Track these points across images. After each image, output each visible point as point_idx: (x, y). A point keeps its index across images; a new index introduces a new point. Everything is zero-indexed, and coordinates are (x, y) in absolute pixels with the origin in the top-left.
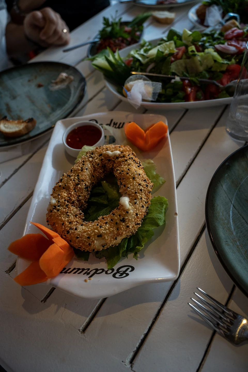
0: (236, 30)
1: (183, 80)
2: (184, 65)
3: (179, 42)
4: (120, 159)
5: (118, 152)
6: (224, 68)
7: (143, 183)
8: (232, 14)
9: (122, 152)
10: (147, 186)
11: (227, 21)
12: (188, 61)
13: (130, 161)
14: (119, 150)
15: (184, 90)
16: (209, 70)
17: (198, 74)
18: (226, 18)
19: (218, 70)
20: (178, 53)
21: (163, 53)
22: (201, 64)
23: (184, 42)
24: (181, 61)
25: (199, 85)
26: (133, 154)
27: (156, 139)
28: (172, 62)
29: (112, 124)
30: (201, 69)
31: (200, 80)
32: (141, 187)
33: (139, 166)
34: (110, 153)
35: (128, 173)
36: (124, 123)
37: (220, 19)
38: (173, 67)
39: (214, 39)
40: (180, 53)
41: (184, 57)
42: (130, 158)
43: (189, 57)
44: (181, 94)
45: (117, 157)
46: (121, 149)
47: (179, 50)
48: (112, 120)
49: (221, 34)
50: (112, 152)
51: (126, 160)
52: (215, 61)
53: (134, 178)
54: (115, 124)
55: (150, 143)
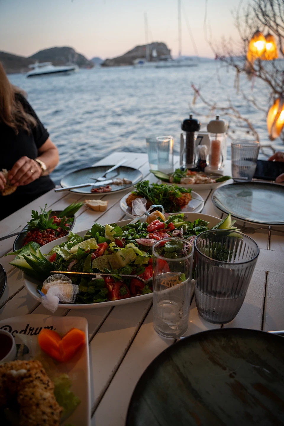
0: (157, 222)
1: (105, 277)
2: (106, 260)
3: (101, 238)
4: (25, 380)
5: (24, 371)
6: (146, 262)
7: (48, 410)
8: (155, 206)
9: (29, 370)
10: (52, 413)
11: (151, 211)
12: (110, 256)
13: (37, 383)
14: (26, 369)
15: (107, 287)
16: (132, 264)
17: (120, 269)
18: (150, 209)
19: (141, 264)
20: (99, 250)
21: (83, 250)
22: (124, 259)
23: (107, 237)
24: (104, 257)
25: (122, 281)
26: (41, 371)
27: (72, 348)
28: (93, 258)
29: (28, 331)
30: (124, 263)
31: (121, 275)
32: (45, 417)
33: (46, 388)
34: (14, 372)
35: (31, 399)
36: (41, 328)
37: (145, 210)
38: (95, 264)
39: (138, 232)
40: (102, 249)
41: (106, 252)
42: (36, 378)
43: (111, 252)
44: (103, 292)
45: (22, 377)
46: (28, 367)
47: (101, 246)
48: (28, 325)
49: (145, 226)
50: (17, 370)
51: (32, 381)
52: (137, 255)
53: (38, 405)
54: (31, 330)
55: (65, 354)
